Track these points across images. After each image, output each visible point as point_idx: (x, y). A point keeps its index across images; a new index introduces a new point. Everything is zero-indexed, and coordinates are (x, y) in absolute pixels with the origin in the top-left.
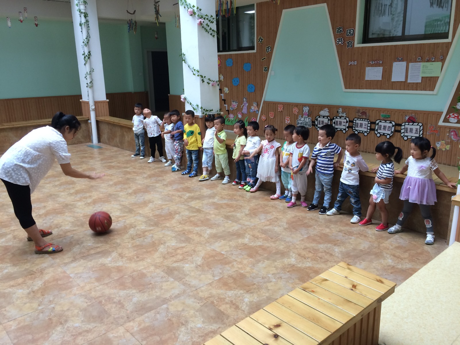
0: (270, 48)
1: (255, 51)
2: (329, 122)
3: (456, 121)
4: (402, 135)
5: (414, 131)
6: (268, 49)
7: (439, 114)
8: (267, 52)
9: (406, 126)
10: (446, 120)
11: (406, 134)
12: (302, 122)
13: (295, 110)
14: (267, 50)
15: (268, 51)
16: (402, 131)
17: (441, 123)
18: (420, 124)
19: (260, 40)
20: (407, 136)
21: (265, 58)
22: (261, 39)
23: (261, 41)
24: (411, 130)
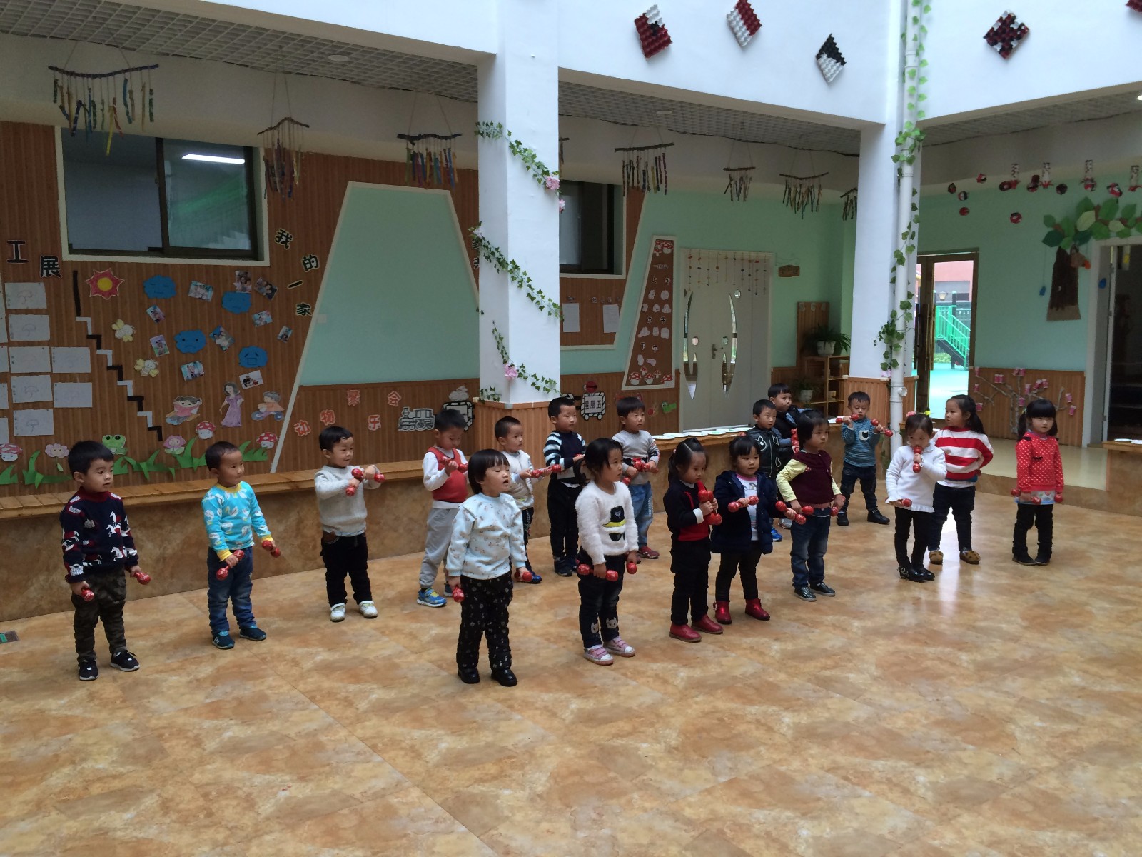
0: (313, 259)
1: (266, 263)
2: (470, 410)
3: (637, 382)
4: (582, 412)
5: (596, 406)
6: (306, 262)
7: (621, 374)
8: (307, 269)
9: (586, 399)
10: (629, 384)
11: (586, 411)
12: (411, 420)
13: (394, 398)
14: (305, 264)
15: (308, 266)
16: (582, 407)
17: (624, 388)
18: (602, 394)
19: (281, 238)
20: (588, 414)
21: (300, 283)
22: (287, 237)
23: (287, 241)
24: (593, 403)
